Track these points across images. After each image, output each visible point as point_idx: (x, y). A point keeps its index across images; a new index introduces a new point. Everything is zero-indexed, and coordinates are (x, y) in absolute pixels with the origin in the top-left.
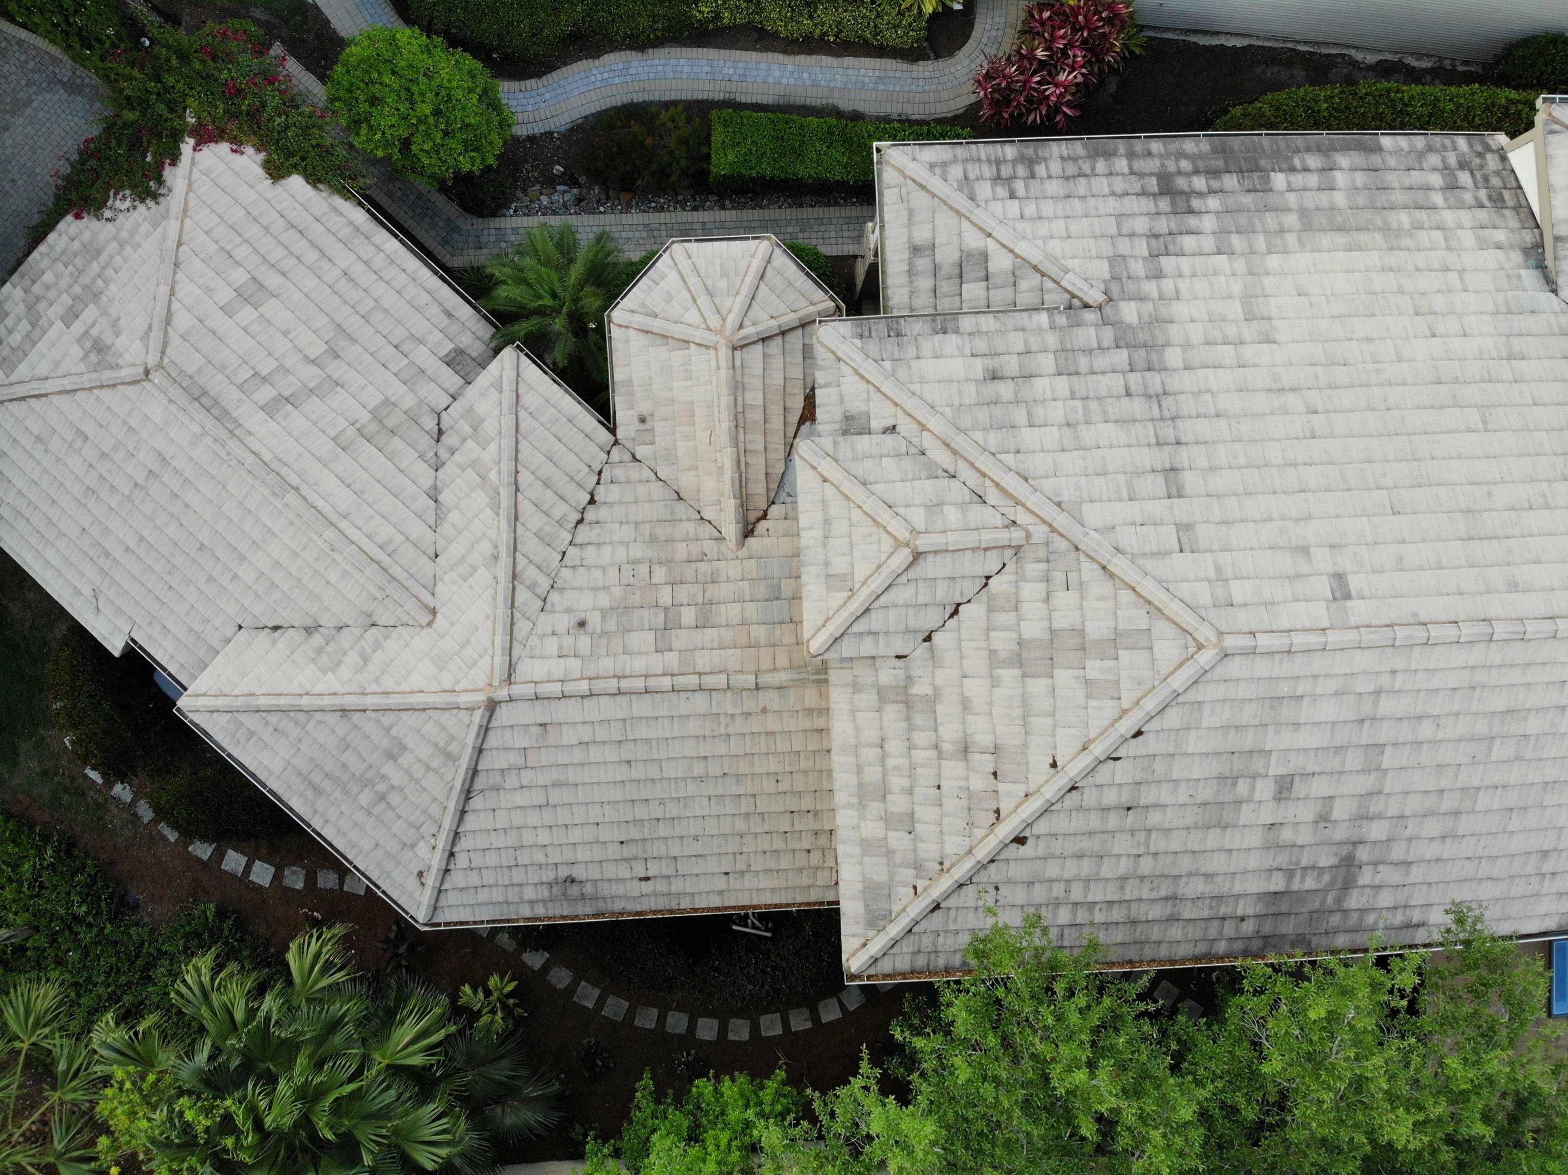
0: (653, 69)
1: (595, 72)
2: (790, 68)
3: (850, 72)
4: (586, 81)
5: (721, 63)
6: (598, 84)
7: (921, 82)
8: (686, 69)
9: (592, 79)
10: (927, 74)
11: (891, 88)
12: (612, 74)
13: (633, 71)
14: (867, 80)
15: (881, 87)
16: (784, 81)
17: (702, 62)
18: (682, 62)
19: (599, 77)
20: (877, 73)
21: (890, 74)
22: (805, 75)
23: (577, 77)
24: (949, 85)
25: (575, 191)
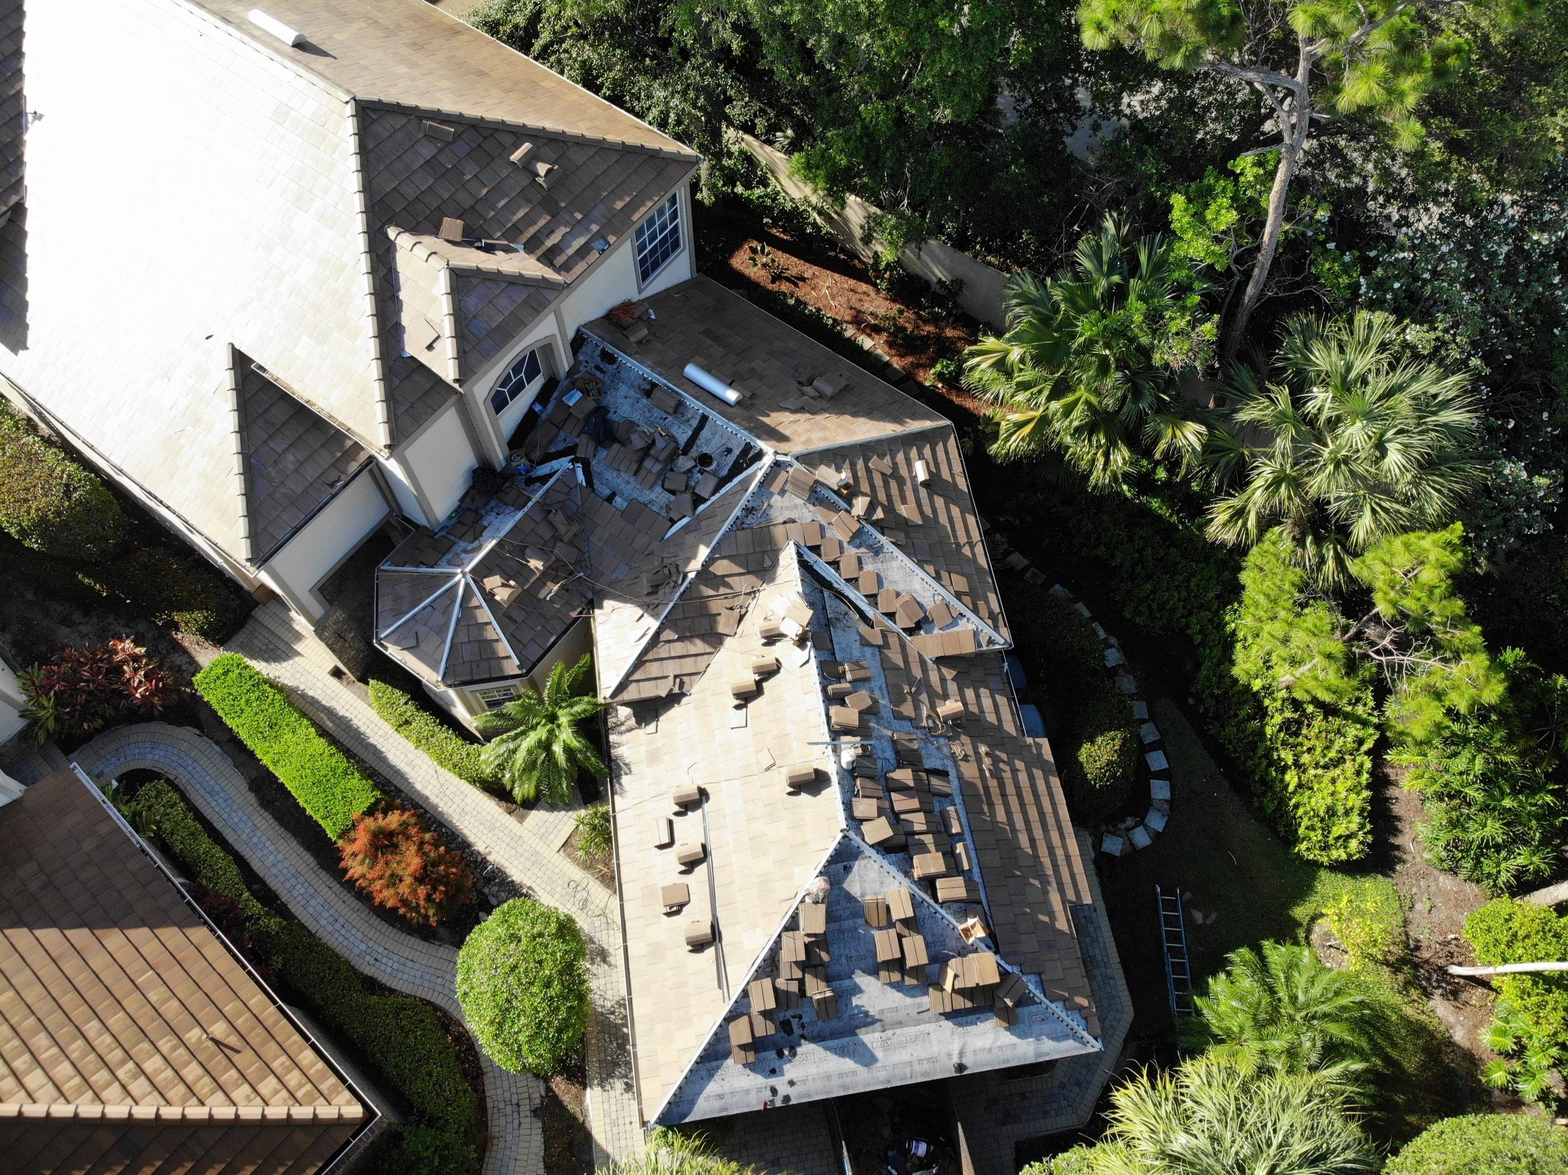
0: (348, 935)
1: (389, 970)
2: (259, 854)
3: (225, 816)
4: (402, 968)
5: (300, 898)
6: (396, 958)
7: (190, 768)
8: (326, 914)
9: (396, 966)
10: (181, 770)
11: (212, 782)
12: (379, 957)
13: (363, 947)
14: (221, 801)
15: (217, 788)
16: (272, 848)
17: (311, 910)
18: (323, 922)
19: (390, 963)
20: (210, 799)
21: (202, 791)
22: (255, 840)
23: (405, 977)
24: (175, 751)
25: (486, 891)
